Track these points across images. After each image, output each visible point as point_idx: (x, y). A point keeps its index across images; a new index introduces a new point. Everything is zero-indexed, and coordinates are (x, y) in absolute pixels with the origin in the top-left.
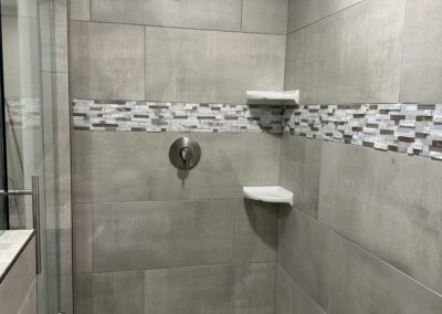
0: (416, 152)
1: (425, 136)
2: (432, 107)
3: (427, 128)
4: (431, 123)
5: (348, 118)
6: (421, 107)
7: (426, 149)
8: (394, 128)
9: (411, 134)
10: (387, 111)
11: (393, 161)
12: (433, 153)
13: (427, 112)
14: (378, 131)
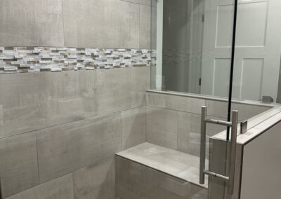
0: (79, 68)
1: (82, 61)
2: (84, 49)
3: (83, 58)
4: (84, 56)
5: (22, 56)
6: (78, 49)
7: (83, 67)
8: (64, 59)
9: (75, 61)
10: (57, 51)
11: (66, 75)
12: (87, 68)
13: (82, 51)
14: (52, 62)
